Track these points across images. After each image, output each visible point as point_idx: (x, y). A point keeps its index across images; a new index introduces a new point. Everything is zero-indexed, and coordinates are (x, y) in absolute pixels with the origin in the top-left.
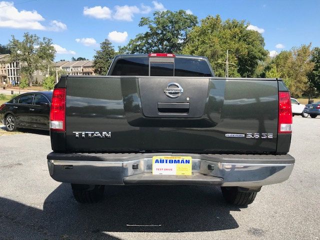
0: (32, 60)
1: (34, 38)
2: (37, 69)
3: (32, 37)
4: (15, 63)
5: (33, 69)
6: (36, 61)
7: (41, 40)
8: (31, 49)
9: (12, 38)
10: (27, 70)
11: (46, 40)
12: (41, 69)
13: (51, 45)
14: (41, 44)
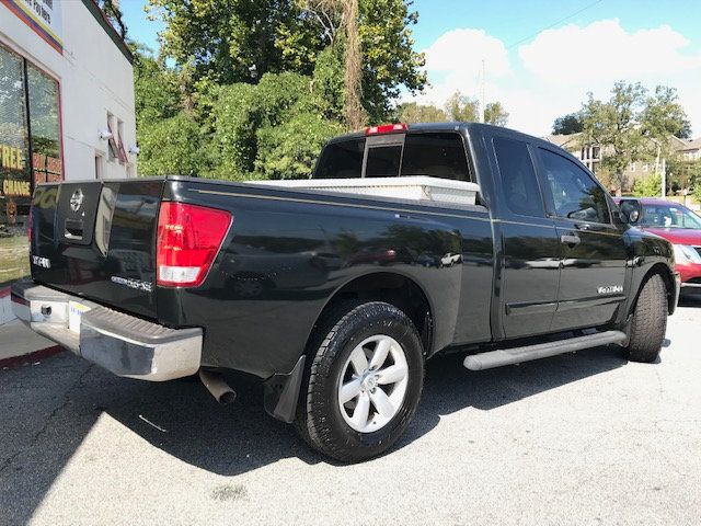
0: (625, 141)
1: (634, 92)
2: (634, 160)
3: (629, 90)
4: (591, 150)
5: (626, 159)
6: (634, 142)
7: (651, 94)
8: (625, 117)
9: (588, 99)
10: (611, 164)
11: (663, 93)
12: (644, 159)
13: (673, 103)
14: (650, 101)
